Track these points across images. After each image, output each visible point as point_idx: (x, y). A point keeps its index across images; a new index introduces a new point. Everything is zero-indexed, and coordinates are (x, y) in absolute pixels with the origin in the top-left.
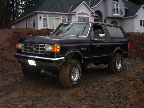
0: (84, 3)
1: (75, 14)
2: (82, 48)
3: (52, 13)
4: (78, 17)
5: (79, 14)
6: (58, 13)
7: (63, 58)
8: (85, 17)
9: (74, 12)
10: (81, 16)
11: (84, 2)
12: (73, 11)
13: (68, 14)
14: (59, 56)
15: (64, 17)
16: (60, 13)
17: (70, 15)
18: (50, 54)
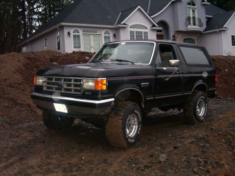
0: (139, 9)
1: (125, 28)
2: (142, 84)
3: (88, 25)
4: (131, 32)
5: (131, 27)
6: (98, 26)
8: (141, 32)
9: (124, 24)
10: (135, 30)
11: (139, 7)
12: (122, 23)
13: (113, 27)
14: (106, 96)
15: (108, 32)
16: (101, 26)
17: (117, 29)
18: (90, 93)
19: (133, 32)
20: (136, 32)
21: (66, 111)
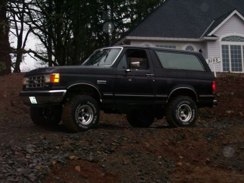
0: (235, 15)
1: (214, 41)
3: (162, 39)
4: (223, 46)
5: (223, 40)
6: (176, 39)
7: (65, 91)
8: (239, 47)
9: (213, 36)
10: (229, 43)
11: (235, 12)
12: (210, 34)
13: (197, 40)
14: (57, 87)
15: (191, 47)
16: (180, 39)
17: (204, 43)
18: (48, 86)
19: (227, 46)
20: (232, 46)
21: (36, 102)
